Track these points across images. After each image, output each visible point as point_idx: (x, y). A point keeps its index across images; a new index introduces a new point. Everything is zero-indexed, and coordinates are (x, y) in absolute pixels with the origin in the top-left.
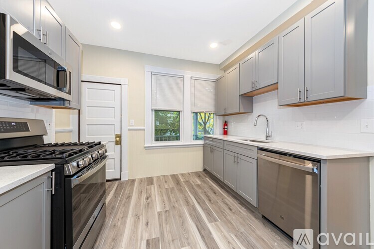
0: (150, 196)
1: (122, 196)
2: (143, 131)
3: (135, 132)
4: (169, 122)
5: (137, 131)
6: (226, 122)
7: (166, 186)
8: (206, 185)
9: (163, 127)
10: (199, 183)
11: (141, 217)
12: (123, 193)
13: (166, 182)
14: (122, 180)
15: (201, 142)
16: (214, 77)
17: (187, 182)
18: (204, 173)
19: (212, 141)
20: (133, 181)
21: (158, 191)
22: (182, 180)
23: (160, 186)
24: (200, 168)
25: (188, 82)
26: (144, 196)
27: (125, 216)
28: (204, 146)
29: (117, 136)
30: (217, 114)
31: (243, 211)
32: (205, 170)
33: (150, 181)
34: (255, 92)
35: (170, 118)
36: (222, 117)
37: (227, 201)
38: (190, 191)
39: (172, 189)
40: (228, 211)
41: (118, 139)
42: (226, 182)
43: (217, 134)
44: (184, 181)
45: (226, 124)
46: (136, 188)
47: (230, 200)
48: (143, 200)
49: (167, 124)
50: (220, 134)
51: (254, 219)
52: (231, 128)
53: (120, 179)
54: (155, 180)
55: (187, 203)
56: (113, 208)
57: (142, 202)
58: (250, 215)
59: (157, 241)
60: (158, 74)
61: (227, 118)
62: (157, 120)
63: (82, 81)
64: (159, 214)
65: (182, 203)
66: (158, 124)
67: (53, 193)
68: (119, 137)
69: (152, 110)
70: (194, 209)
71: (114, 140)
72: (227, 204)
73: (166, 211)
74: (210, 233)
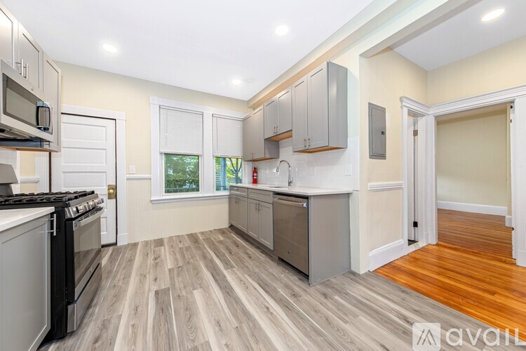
0: (159, 257)
1: (120, 260)
2: (149, 181)
3: (137, 181)
4: (188, 170)
5: (140, 181)
6: (255, 169)
7: (181, 246)
8: (228, 241)
9: (180, 176)
10: (222, 238)
11: (148, 276)
12: (122, 257)
13: (180, 242)
14: (118, 244)
15: (227, 193)
16: (241, 115)
17: (208, 240)
18: (230, 230)
19: (237, 190)
20: (135, 245)
21: (170, 251)
22: (201, 238)
23: (172, 246)
24: (225, 225)
25: (208, 120)
26: (151, 257)
27: (127, 278)
28: (230, 197)
29: (110, 187)
30: (244, 159)
31: (263, 257)
32: (231, 226)
33: (160, 243)
34: (280, 137)
35: (189, 164)
36: (251, 163)
37: (248, 251)
38: (210, 247)
39: (188, 248)
40: (247, 259)
41: (111, 191)
42: (251, 234)
43: (246, 182)
44: (203, 239)
45: (255, 171)
46: (140, 251)
47: (252, 250)
48: (150, 261)
49: (184, 172)
50: (249, 183)
51: (270, 261)
52: (262, 175)
53: (116, 244)
54: (165, 241)
55: (204, 257)
56: (110, 272)
57: (149, 262)
58: (268, 259)
59: (166, 291)
60: (169, 109)
61: (257, 164)
62: (170, 167)
63: (62, 113)
64: (170, 270)
65: (198, 258)
66: (171, 172)
67: (55, 234)
68: (113, 189)
69: (161, 153)
70: (212, 261)
71: (106, 192)
72: (247, 254)
73: (179, 267)
74: (225, 277)
